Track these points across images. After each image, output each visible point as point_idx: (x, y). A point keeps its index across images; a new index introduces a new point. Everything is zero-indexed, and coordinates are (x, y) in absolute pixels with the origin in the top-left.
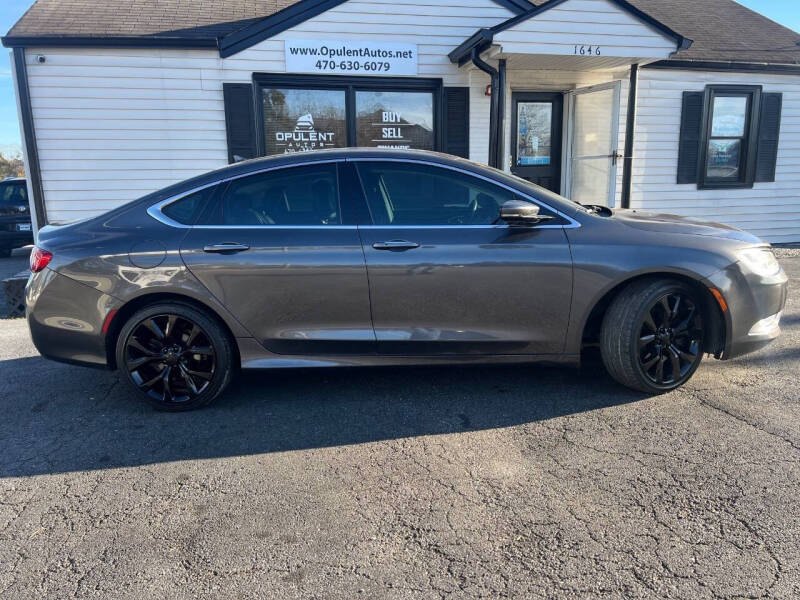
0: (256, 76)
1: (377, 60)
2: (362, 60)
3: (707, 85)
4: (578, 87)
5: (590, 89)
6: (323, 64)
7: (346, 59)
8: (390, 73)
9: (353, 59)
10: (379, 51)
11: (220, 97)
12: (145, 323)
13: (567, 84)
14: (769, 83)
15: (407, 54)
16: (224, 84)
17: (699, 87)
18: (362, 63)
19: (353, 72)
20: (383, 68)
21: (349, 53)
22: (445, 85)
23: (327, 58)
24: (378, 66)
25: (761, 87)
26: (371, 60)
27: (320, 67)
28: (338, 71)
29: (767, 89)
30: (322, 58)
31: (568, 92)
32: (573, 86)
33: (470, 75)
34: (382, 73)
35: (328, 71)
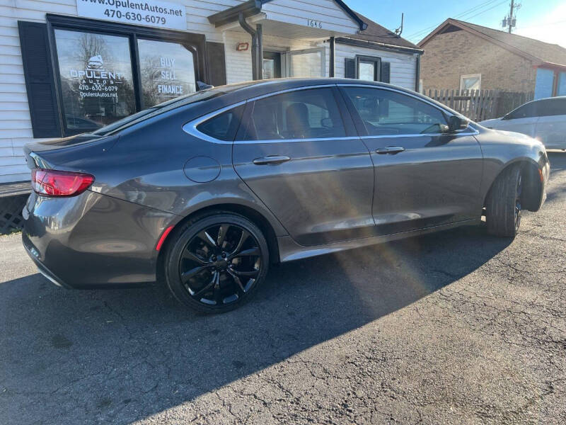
0: (49, 16)
1: (155, 14)
2: (144, 13)
3: (357, 55)
4: (292, 50)
5: (302, 52)
6: (111, 13)
7: (130, 10)
8: (166, 26)
9: (136, 11)
10: (156, 8)
11: (16, 33)
12: (199, 235)
13: (284, 47)
14: (385, 57)
15: (178, 13)
16: (19, 22)
17: (352, 56)
18: (143, 16)
19: (136, 22)
20: (160, 21)
21: (132, 6)
22: (207, 41)
23: (114, 7)
24: (157, 19)
25: (380, 58)
26: (151, 14)
27: (108, 15)
28: (123, 20)
29: (383, 60)
30: (109, 7)
31: (285, 53)
32: (288, 48)
33: (224, 34)
34: (160, 25)
35: (115, 19)
